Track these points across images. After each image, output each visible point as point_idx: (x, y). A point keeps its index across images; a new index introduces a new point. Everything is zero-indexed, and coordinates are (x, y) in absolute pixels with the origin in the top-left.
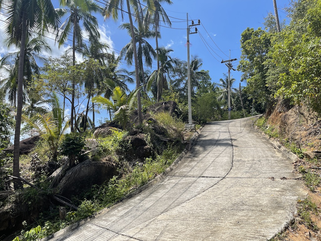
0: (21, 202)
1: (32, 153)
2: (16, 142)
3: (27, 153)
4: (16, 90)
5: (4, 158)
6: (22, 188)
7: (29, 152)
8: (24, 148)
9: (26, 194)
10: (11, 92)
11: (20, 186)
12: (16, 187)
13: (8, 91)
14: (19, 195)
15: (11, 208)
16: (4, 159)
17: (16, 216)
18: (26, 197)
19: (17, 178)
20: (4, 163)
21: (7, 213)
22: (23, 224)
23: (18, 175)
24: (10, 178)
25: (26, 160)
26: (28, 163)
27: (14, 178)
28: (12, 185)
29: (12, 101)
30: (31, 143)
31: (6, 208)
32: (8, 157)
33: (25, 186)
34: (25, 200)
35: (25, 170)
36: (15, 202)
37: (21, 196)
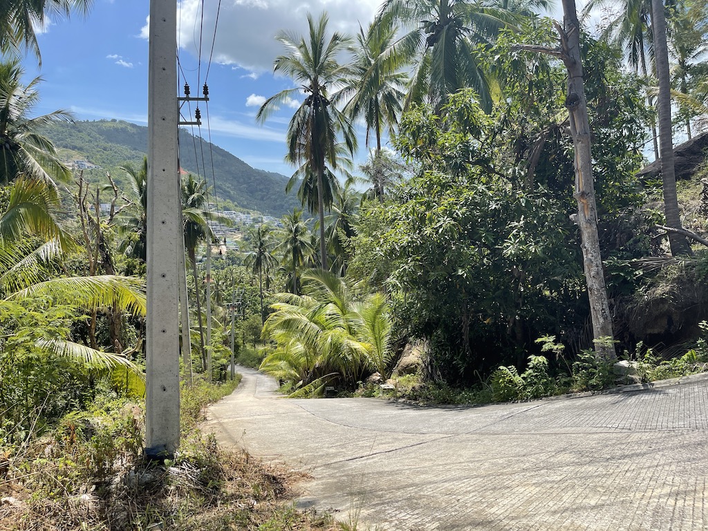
0: (691, 281)
1: (700, 174)
2: (666, 153)
3: (687, 177)
4: (641, 37)
5: (642, 190)
6: (690, 252)
7: (693, 174)
8: (679, 165)
9: (701, 265)
10: (632, 46)
11: (685, 248)
12: (675, 250)
13: (626, 43)
14: (687, 266)
15: (671, 292)
16: (642, 193)
17: (683, 308)
18: (701, 272)
19: (676, 230)
20: (643, 200)
21: (661, 301)
22: (701, 326)
23: (678, 224)
24: (659, 230)
25: (688, 191)
26: (693, 199)
27: (669, 232)
28: (666, 245)
29: (635, 65)
30: (694, 153)
31: (659, 291)
32: (649, 187)
33: (696, 248)
34: (699, 276)
35: (687, 214)
36: (679, 280)
37: (691, 269)
